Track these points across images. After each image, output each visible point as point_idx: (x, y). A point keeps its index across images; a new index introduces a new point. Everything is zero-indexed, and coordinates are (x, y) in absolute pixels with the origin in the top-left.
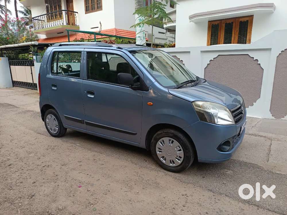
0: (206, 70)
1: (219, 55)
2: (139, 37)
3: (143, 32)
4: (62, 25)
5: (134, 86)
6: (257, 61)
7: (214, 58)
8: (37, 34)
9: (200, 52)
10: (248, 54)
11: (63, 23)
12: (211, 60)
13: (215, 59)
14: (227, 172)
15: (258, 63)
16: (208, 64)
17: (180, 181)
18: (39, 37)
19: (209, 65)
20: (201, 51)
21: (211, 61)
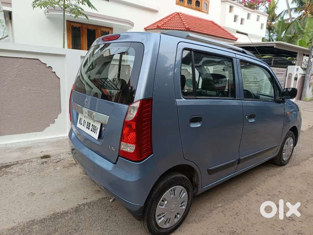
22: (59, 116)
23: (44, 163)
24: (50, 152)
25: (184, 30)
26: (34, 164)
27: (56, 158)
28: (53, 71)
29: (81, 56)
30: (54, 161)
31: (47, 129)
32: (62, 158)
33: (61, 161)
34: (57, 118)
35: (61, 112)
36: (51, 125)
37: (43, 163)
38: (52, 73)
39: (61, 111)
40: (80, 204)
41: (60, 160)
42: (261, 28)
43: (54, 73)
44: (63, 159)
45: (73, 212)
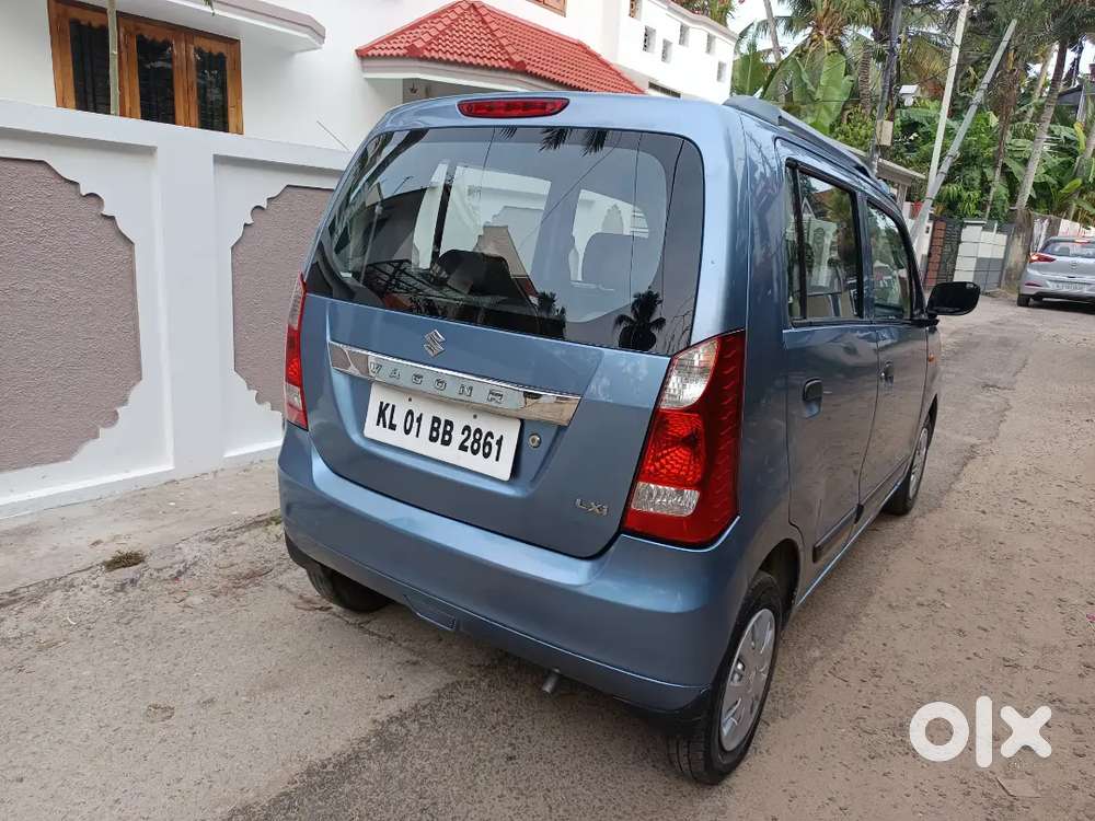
12: (258, 208)
22: (136, 395)
23: (129, 588)
24: (133, 540)
25: (507, 70)
26: (86, 596)
27: (168, 562)
28: (106, 212)
29: (215, 156)
30: (166, 574)
31: (89, 448)
32: (190, 559)
33: (189, 572)
34: (124, 402)
35: (140, 378)
36: (102, 430)
37: (122, 587)
38: (102, 222)
39: (141, 375)
40: (382, 717)
41: (186, 569)
42: (719, 77)
43: (108, 222)
44: (195, 564)
45: (379, 751)
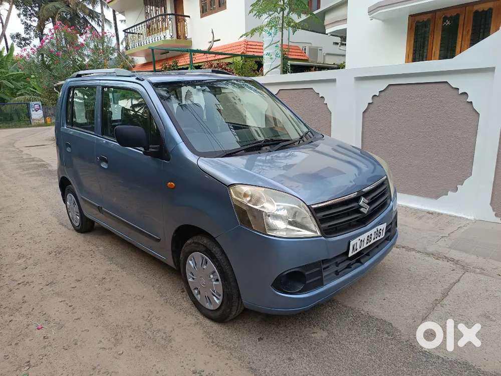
0: (365, 116)
1: (390, 85)
2: (268, 54)
3: (276, 45)
4: (163, 40)
5: (151, 150)
6: (465, 96)
7: (380, 92)
8: (134, 57)
9: (353, 79)
10: (447, 82)
11: (165, 36)
12: (375, 95)
13: (383, 94)
14: (313, 335)
15: (467, 100)
16: (369, 104)
17: (210, 341)
18: (136, 61)
19: (371, 105)
20: (355, 78)
21: (375, 98)
